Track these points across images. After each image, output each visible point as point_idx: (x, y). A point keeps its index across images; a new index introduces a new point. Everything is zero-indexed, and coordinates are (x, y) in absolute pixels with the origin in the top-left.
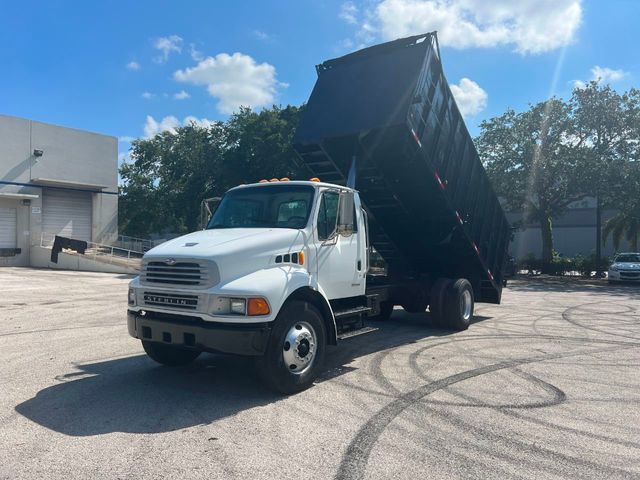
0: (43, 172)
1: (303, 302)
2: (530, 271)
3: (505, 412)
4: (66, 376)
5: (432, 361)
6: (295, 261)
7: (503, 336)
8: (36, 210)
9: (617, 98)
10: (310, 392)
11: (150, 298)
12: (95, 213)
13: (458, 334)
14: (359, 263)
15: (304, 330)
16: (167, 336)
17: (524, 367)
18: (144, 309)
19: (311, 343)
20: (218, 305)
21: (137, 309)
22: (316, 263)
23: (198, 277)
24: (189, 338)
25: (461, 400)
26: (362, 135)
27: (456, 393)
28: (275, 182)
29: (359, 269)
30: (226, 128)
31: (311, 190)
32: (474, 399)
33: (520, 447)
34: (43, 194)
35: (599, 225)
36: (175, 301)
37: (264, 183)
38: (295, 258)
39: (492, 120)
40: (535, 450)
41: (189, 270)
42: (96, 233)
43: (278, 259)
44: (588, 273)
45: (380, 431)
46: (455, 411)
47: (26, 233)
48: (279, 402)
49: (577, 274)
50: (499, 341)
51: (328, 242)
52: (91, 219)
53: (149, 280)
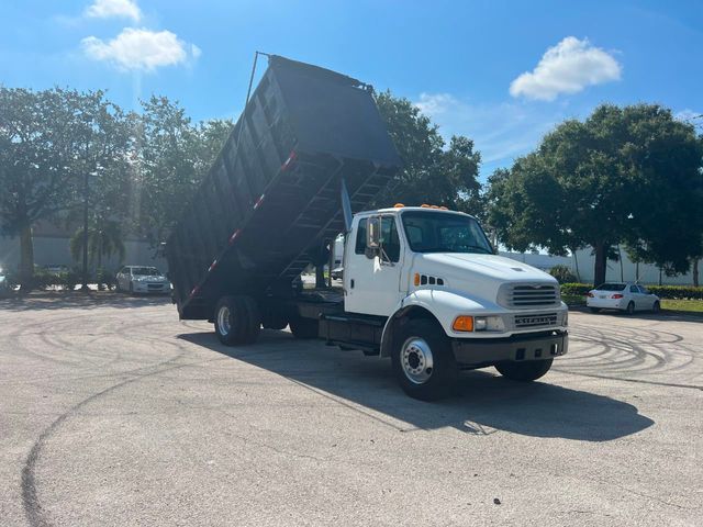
23: (554, 298)
49: (60, 288)
53: (516, 304)
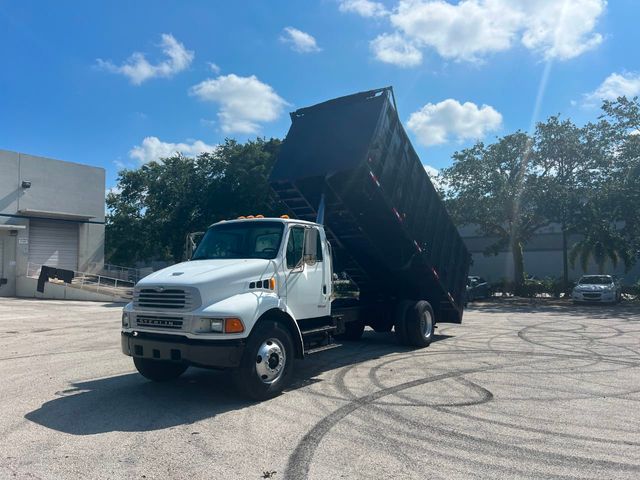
0: (31, 203)
1: (273, 321)
2: (504, 294)
3: (439, 410)
4: (65, 392)
5: (389, 373)
6: (266, 286)
7: (458, 351)
8: (22, 241)
9: (577, 132)
10: (280, 398)
11: (142, 320)
12: (81, 242)
13: (420, 350)
14: (325, 288)
15: (274, 345)
16: (156, 353)
17: (467, 376)
18: (136, 330)
19: (281, 357)
20: (200, 325)
21: (130, 331)
22: (285, 289)
23: (183, 302)
24: (176, 353)
25: (404, 401)
26: (328, 177)
27: (402, 397)
28: (251, 218)
29: (325, 292)
30: (212, 159)
31: (281, 226)
32: (416, 401)
33: (442, 432)
34: (30, 225)
35: (565, 249)
36: (163, 322)
37: (242, 219)
38: (267, 284)
39: (463, 151)
40: (453, 434)
41: (175, 296)
42: (83, 262)
43: (252, 285)
44: (557, 295)
45: (332, 425)
46: (397, 409)
47: (13, 263)
48: (251, 407)
49: (548, 296)
50: (454, 356)
51: (296, 270)
52: (78, 248)
53: (140, 305)
